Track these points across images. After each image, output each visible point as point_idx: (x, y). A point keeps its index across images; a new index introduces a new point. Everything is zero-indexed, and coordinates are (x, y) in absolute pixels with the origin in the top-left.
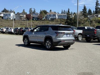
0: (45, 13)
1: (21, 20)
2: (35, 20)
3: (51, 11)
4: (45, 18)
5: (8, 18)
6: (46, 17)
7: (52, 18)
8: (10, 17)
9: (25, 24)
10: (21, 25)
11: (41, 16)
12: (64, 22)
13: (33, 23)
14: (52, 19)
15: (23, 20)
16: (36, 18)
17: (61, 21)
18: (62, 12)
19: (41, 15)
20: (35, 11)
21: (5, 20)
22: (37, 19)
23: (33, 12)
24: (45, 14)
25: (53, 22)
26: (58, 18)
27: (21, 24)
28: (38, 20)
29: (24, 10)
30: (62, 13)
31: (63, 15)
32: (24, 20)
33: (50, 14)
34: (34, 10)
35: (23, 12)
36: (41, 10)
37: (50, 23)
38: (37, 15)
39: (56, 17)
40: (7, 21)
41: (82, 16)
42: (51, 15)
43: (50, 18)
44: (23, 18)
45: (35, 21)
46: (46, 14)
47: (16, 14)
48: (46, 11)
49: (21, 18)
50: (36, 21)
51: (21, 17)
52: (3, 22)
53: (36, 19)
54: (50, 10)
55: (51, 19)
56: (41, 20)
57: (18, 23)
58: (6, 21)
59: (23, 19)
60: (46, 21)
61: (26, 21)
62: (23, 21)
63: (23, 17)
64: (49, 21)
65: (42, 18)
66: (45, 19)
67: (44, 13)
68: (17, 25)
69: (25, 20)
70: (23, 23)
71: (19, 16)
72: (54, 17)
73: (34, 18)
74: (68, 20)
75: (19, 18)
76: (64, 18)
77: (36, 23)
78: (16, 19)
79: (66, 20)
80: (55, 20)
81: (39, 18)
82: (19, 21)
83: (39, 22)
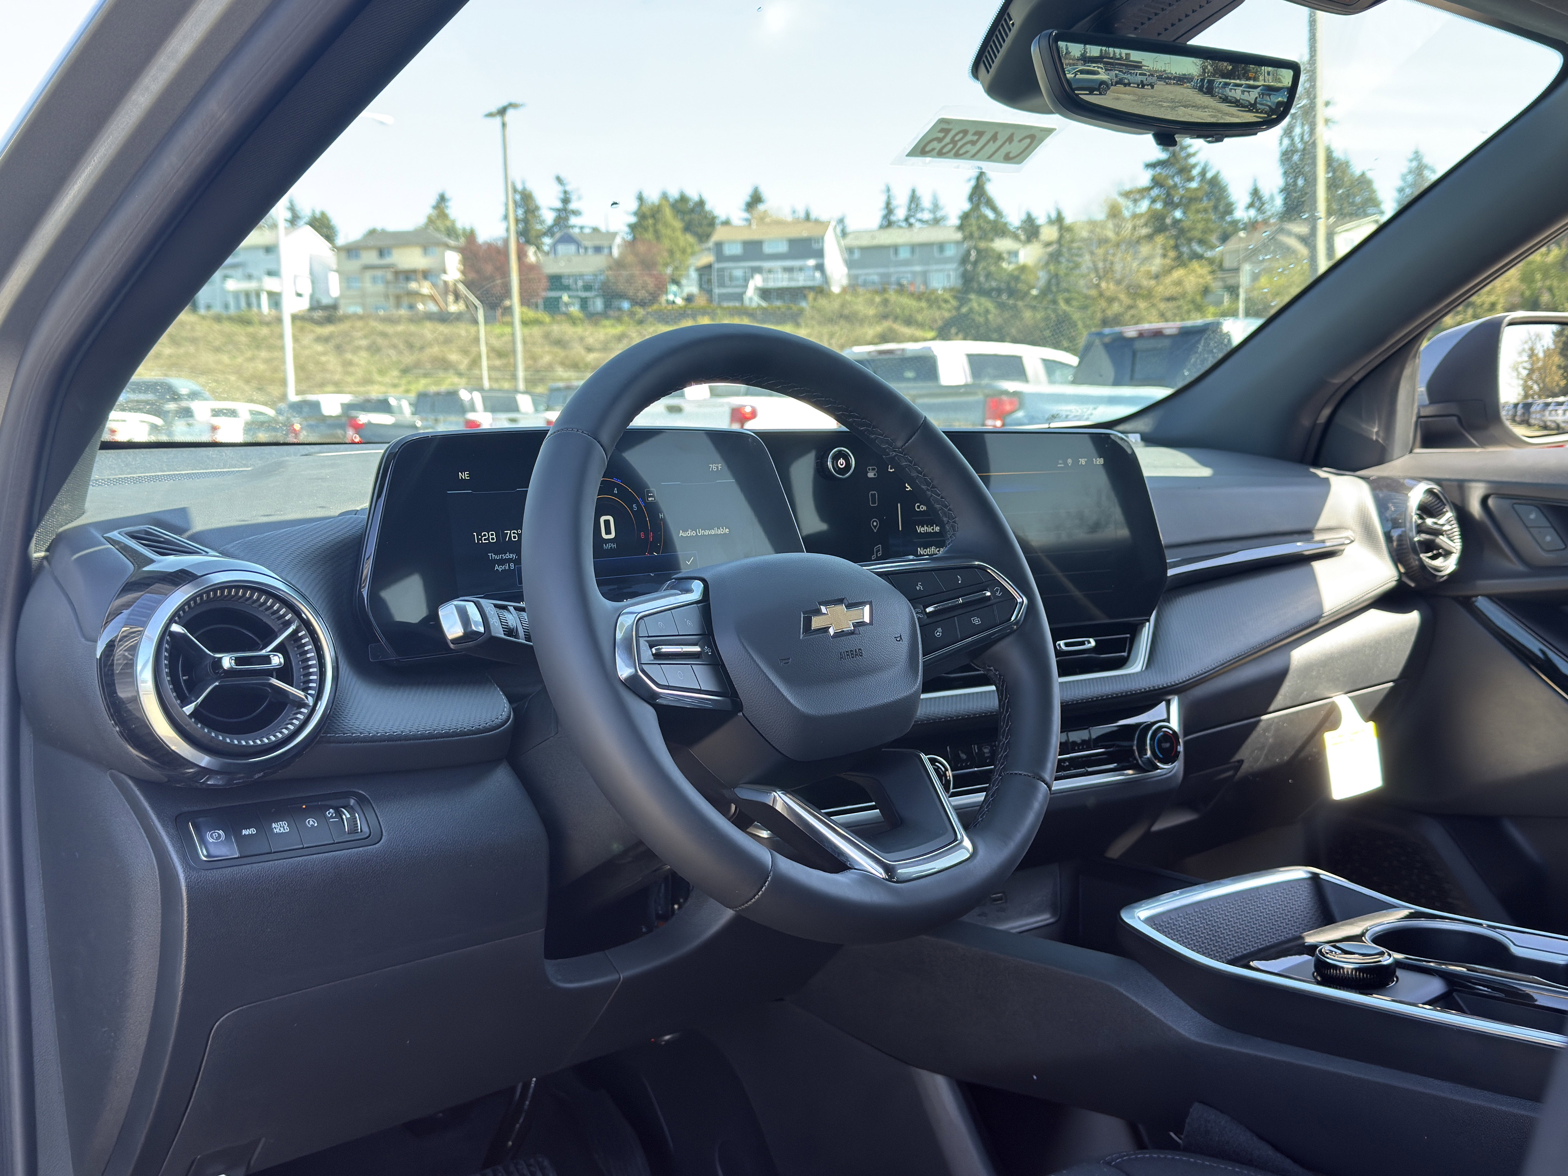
0: (688, 228)
1: (403, 312)
2: (575, 310)
3: (755, 200)
4: (691, 286)
5: (250, 298)
6: (705, 271)
7: (781, 281)
8: (270, 284)
9: (453, 357)
11: (648, 265)
13: (560, 343)
14: (781, 293)
15: (429, 317)
16: (587, 288)
17: (885, 317)
18: (889, 209)
19: (641, 248)
20: (576, 213)
21: (218, 319)
22: (599, 305)
23: (549, 217)
24: (690, 238)
26: (852, 287)
27: (408, 359)
28: (608, 305)
29: (442, 198)
30: (888, 223)
31: (914, 247)
32: (443, 318)
33: (747, 236)
34: (566, 201)
35: (431, 221)
36: (640, 198)
38: (598, 249)
39: (820, 267)
40: (241, 334)
41: (1145, 249)
42: (767, 249)
43: (757, 281)
44: (426, 288)
45: (572, 320)
46: (703, 237)
47: (351, 251)
48: (701, 203)
49: (413, 285)
50: (593, 318)
51: (409, 275)
52: (194, 341)
53: (584, 304)
54: (745, 196)
55: (765, 293)
56: (643, 304)
57: (374, 349)
58: (228, 327)
59: (433, 308)
60: (705, 321)
61: (462, 330)
62: (428, 330)
63: (426, 275)
65: (661, 288)
66: (701, 301)
67: (678, 224)
68: (359, 373)
69: (458, 317)
70: (435, 350)
71: (379, 273)
72: (801, 269)
73: (567, 288)
74: (975, 305)
75: (380, 287)
76: (925, 274)
77: (589, 350)
78: (351, 310)
79: (946, 301)
80: (813, 307)
81: (621, 287)
82: (380, 327)
83: (619, 329)
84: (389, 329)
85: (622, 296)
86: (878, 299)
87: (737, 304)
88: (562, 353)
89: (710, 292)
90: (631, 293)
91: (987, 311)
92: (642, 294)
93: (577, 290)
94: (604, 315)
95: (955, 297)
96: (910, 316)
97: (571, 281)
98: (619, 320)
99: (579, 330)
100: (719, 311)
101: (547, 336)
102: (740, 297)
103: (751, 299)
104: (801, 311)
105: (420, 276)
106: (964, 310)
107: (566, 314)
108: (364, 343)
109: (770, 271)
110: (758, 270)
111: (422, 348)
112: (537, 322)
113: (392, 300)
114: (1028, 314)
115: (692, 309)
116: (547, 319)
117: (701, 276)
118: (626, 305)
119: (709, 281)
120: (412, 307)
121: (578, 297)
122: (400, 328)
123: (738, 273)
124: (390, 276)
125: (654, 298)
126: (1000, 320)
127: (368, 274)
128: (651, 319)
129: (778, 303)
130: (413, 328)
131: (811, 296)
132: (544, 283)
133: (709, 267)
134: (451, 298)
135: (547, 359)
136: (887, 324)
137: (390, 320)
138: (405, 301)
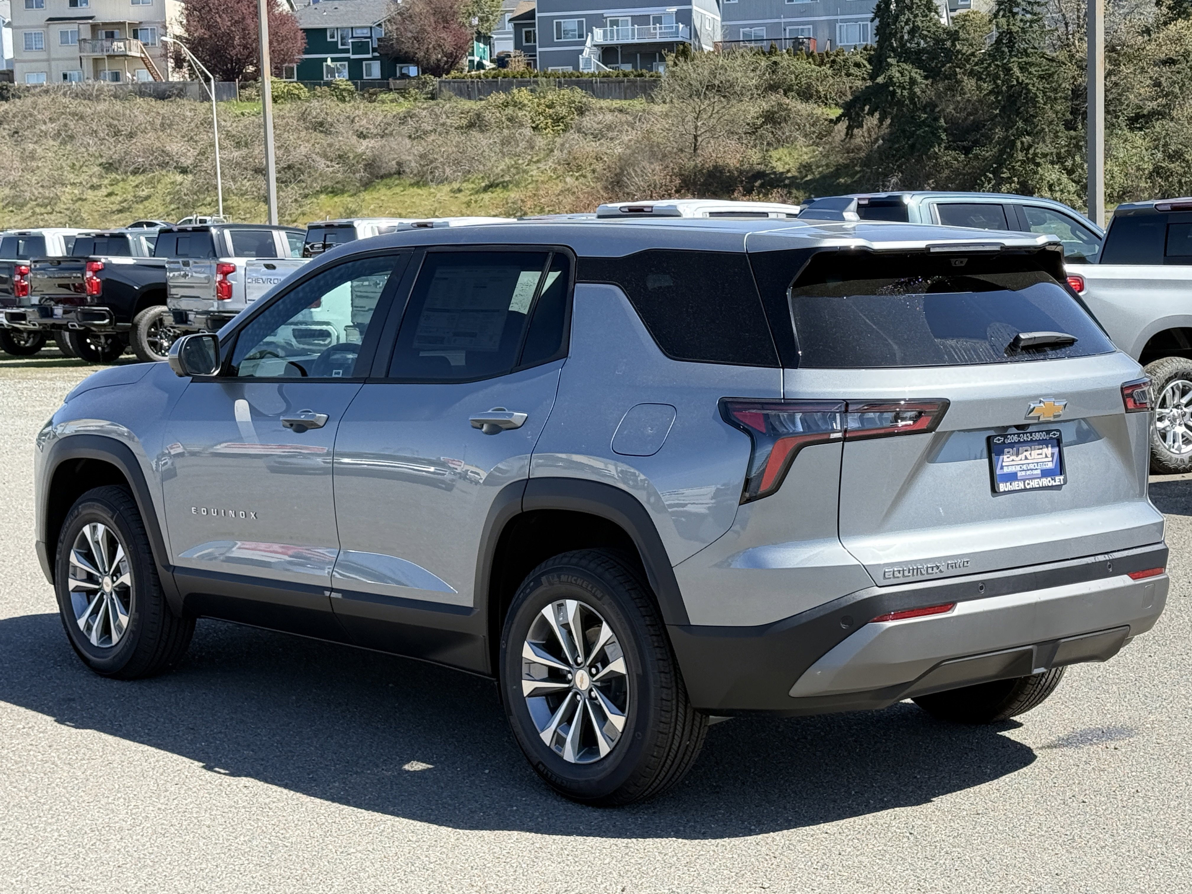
1: (106, 84)
2: (342, 79)
4: (504, 43)
6: (523, 23)
9: (175, 147)
10: (109, 167)
11: (444, 15)
12: (824, 100)
13: (321, 126)
14: (629, 52)
15: (142, 91)
16: (360, 47)
17: (773, 88)
22: (376, 70)
25: (638, 104)
26: (729, 44)
27: (113, 150)
28: (388, 72)
32: (162, 93)
37: (588, 121)
39: (685, 17)
43: (598, 36)
44: (135, 49)
49: (118, 46)
50: (366, 89)
51: (113, 30)
53: (355, 70)
55: (607, 53)
56: (437, 70)
57: (64, 136)
59: (145, 76)
60: (523, 95)
61: (189, 109)
62: (140, 110)
63: (136, 30)
64: (579, 95)
65: (464, 47)
66: (518, 65)
69: (181, 90)
70: (149, 139)
71: (72, 27)
72: (658, 20)
73: (332, 48)
74: (894, 72)
75: (73, 50)
76: (832, 24)
77: (362, 136)
78: (32, 81)
79: (857, 65)
80: (673, 74)
81: (407, 47)
82: (74, 105)
83: (404, 106)
84: (87, 108)
85: (409, 59)
86: (764, 63)
87: (570, 69)
88: (324, 140)
89: (530, 52)
90: (421, 54)
91: (913, 82)
92: (437, 56)
93: (347, 51)
94: (383, 85)
95: (870, 61)
96: (809, 86)
97: (337, 38)
98: (403, 92)
99: (348, 107)
100: (542, 80)
101: (303, 117)
102: (573, 58)
103: (588, 61)
104: (656, 81)
105: (129, 33)
106: (880, 80)
107: (328, 84)
108: (51, 127)
109: (614, 23)
110: (599, 21)
111: (131, 135)
112: (291, 96)
113: (88, 65)
114: (969, 83)
115: (505, 76)
116: (304, 92)
117: (517, 28)
118: (413, 71)
119: (529, 37)
120: (116, 77)
121: (347, 59)
122: (101, 107)
123: (571, 25)
124: (86, 33)
125: (453, 61)
126: (931, 93)
127: (57, 28)
128: (446, 93)
129: (627, 68)
130: (118, 106)
131: (670, 58)
132: (301, 42)
133: (530, 15)
134: (171, 63)
135: (304, 149)
136: (774, 98)
137: (85, 96)
138: (107, 68)
